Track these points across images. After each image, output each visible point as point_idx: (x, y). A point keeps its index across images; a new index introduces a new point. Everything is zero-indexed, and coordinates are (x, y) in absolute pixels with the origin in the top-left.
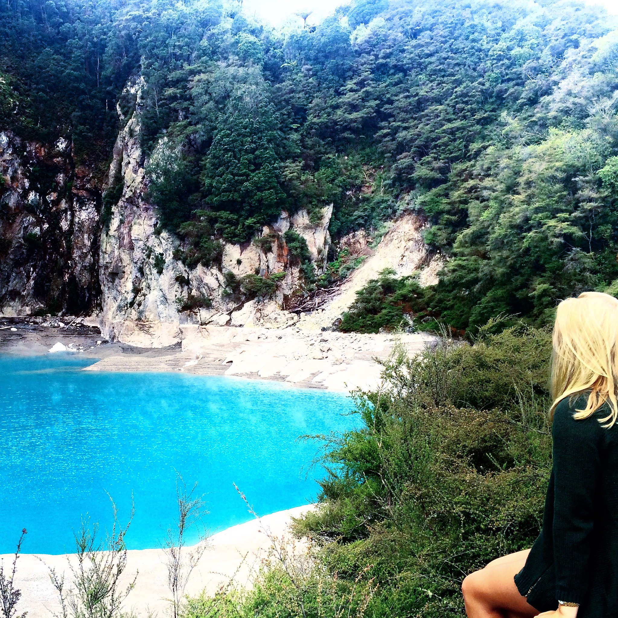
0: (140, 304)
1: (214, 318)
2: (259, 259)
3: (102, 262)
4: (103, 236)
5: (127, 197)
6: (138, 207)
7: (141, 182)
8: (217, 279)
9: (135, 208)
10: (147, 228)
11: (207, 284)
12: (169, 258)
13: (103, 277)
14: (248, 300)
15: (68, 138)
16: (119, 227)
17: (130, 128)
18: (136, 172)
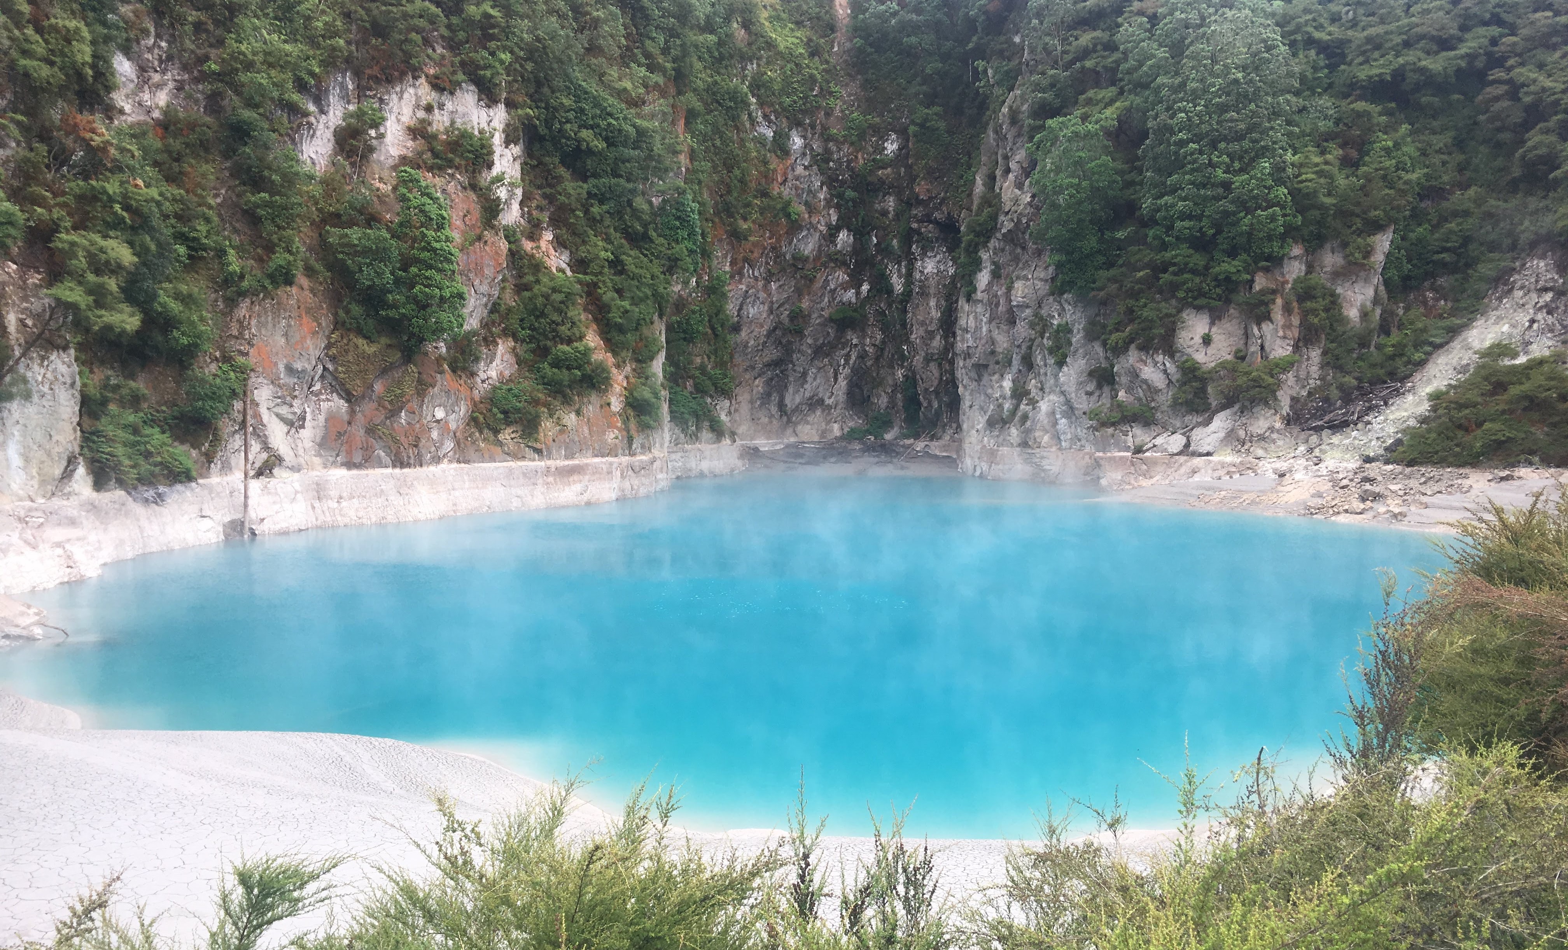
0: (1025, 418)
1: (1159, 441)
2: (1247, 335)
3: (960, 346)
4: (962, 302)
5: (1004, 231)
6: (1023, 248)
7: (1030, 204)
8: (1165, 371)
9: (1019, 250)
10: (1039, 284)
11: (1145, 381)
12: (1077, 338)
13: (962, 372)
14: (1223, 407)
15: (902, 132)
16: (990, 284)
17: (1010, 108)
18: (1020, 186)
